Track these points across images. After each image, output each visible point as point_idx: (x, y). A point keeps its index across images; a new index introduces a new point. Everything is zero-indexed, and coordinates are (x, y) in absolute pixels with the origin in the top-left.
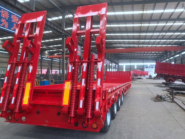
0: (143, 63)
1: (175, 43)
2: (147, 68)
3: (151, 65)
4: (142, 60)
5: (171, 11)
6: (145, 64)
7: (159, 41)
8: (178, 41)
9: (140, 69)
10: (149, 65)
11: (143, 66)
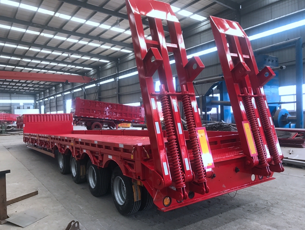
0: (11, 99)
1: (76, 72)
2: (19, 108)
3: (25, 104)
4: (8, 95)
5: (81, 21)
6: (14, 101)
7: (39, 62)
8: (80, 69)
9: (5, 111)
10: (21, 104)
11: (11, 105)
